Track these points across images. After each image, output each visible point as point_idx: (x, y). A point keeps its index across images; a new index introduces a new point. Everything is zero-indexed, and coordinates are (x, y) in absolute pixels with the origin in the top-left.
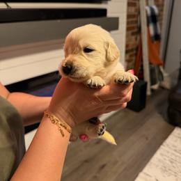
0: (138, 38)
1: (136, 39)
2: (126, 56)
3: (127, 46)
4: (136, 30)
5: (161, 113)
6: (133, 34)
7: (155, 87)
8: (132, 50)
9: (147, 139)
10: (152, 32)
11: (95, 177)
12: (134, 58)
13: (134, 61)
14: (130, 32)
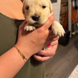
0: (66, 8)
1: (65, 8)
2: (60, 18)
3: (61, 12)
4: (65, 4)
6: (64, 6)
7: (74, 33)
8: (63, 14)
10: (74, 5)
12: (64, 18)
13: (63, 20)
14: (62, 5)
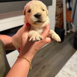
1: (61, 10)
2: (55, 18)
3: (56, 13)
4: (60, 6)
5: (71, 43)
7: (69, 31)
8: (59, 15)
9: (64, 55)
10: (68, 7)
11: (40, 72)
12: (59, 19)
